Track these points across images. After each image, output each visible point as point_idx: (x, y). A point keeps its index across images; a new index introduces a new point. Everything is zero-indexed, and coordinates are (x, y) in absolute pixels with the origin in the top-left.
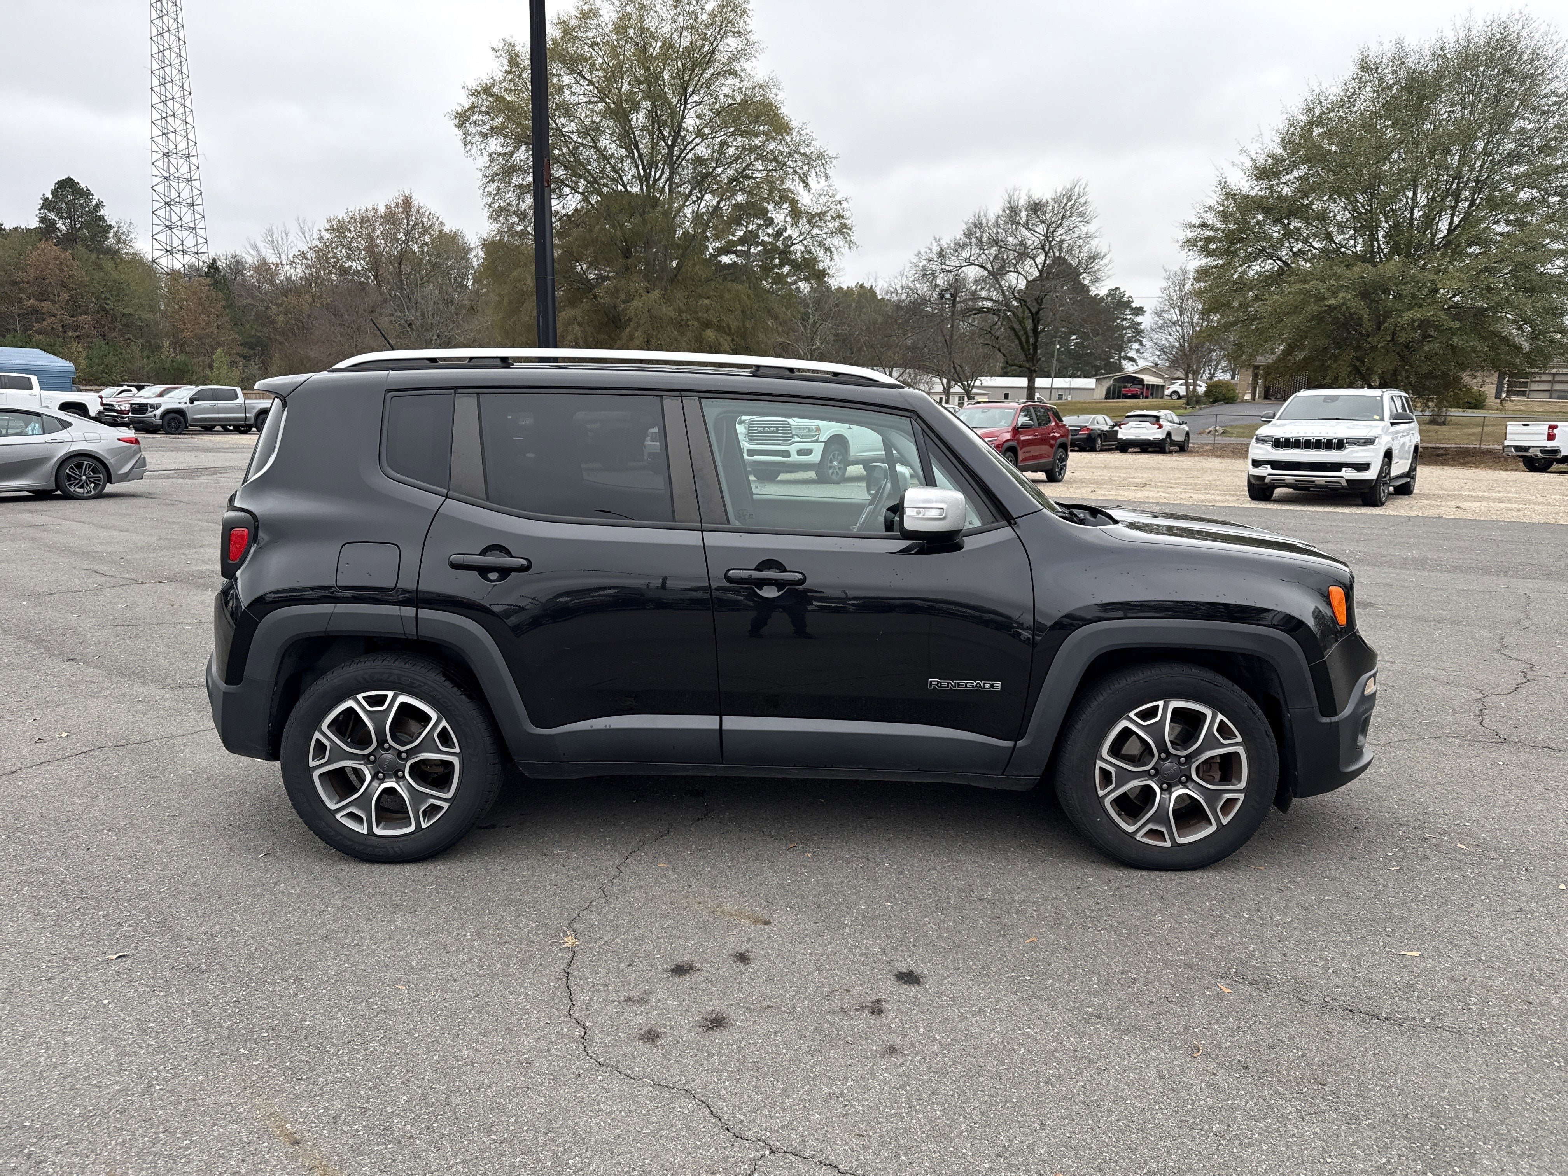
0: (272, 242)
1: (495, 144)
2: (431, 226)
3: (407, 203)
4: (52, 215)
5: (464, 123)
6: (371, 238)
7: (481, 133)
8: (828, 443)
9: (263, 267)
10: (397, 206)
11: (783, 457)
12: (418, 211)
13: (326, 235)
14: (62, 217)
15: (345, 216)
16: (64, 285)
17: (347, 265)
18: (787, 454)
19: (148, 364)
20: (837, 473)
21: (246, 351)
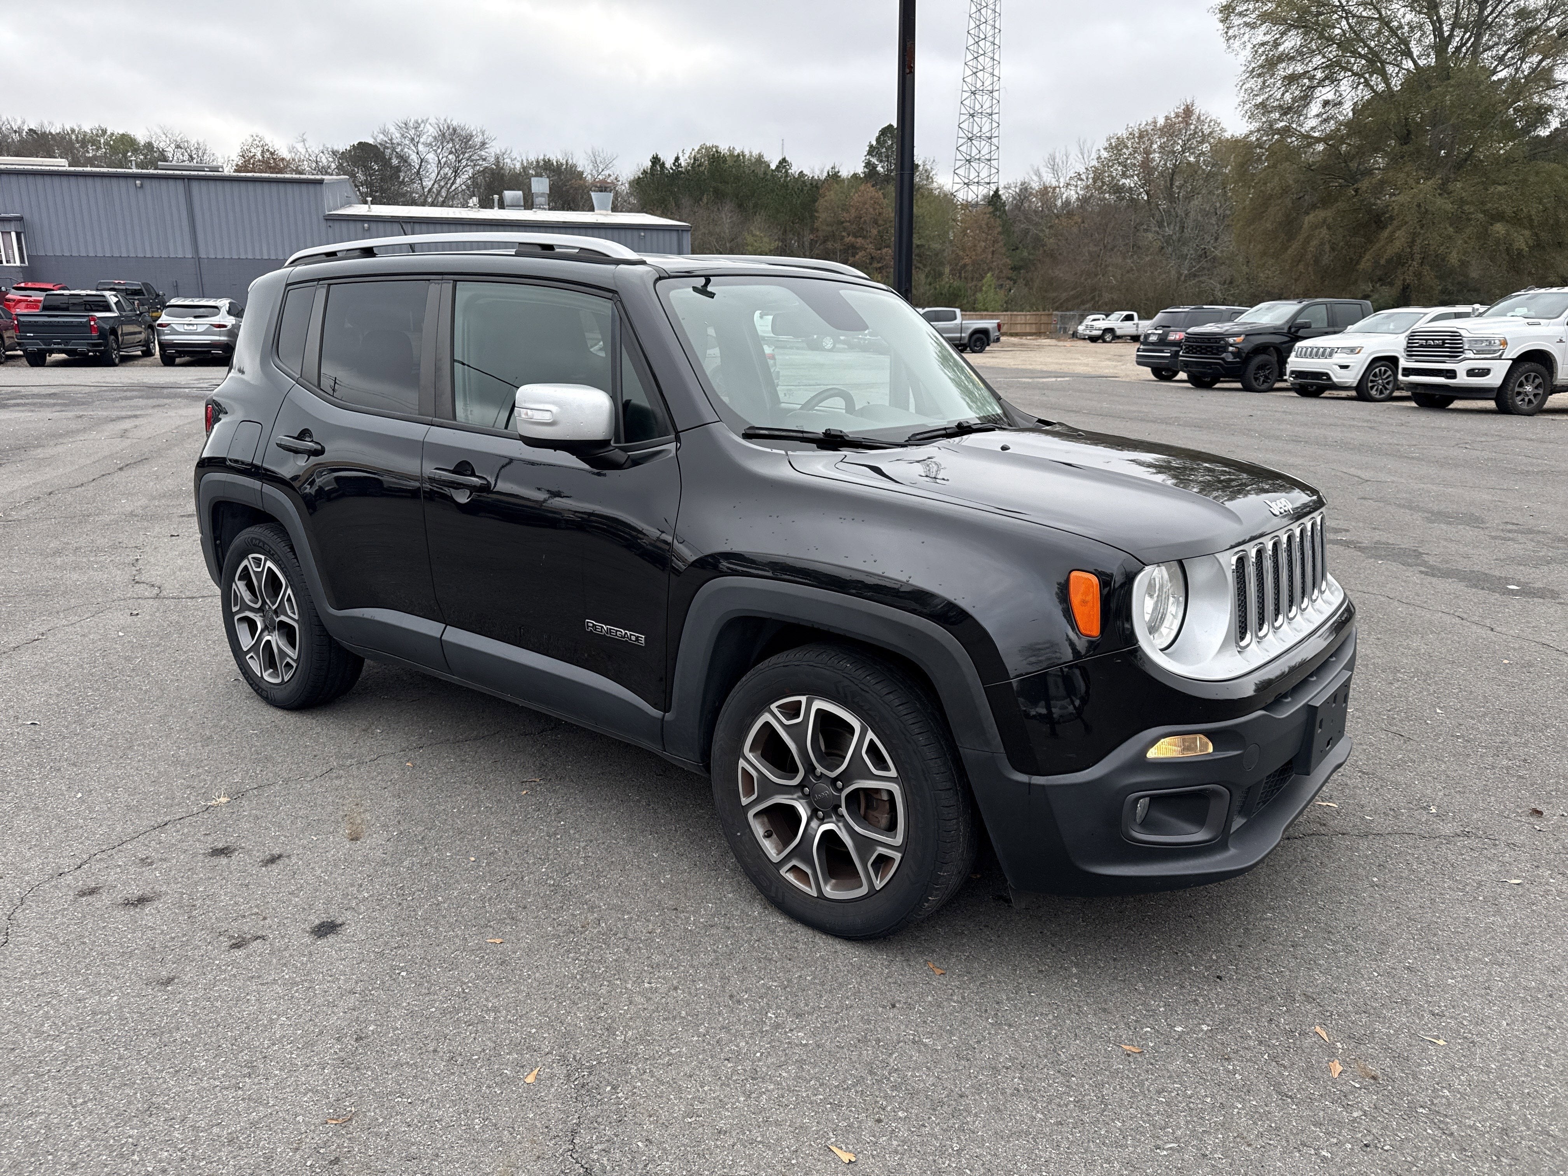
0: (1054, 169)
1: (1261, 35)
2: (1211, 133)
3: (1188, 112)
4: (874, 160)
5: (1229, 16)
6: (1147, 152)
7: (1247, 24)
8: (1517, 362)
9: (1045, 192)
10: (1177, 116)
11: (1448, 378)
12: (1199, 118)
13: (1104, 154)
14: (881, 161)
15: (1124, 132)
16: (876, 222)
17: (1121, 183)
18: (1452, 374)
19: (930, 290)
20: (1530, 401)
21: (1013, 275)
